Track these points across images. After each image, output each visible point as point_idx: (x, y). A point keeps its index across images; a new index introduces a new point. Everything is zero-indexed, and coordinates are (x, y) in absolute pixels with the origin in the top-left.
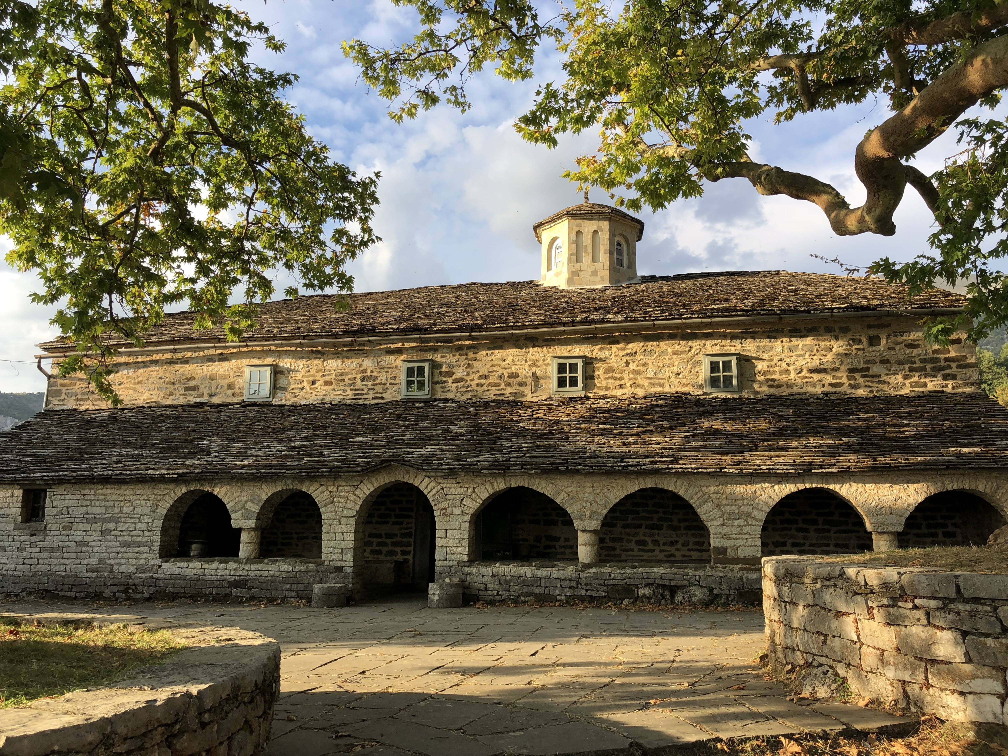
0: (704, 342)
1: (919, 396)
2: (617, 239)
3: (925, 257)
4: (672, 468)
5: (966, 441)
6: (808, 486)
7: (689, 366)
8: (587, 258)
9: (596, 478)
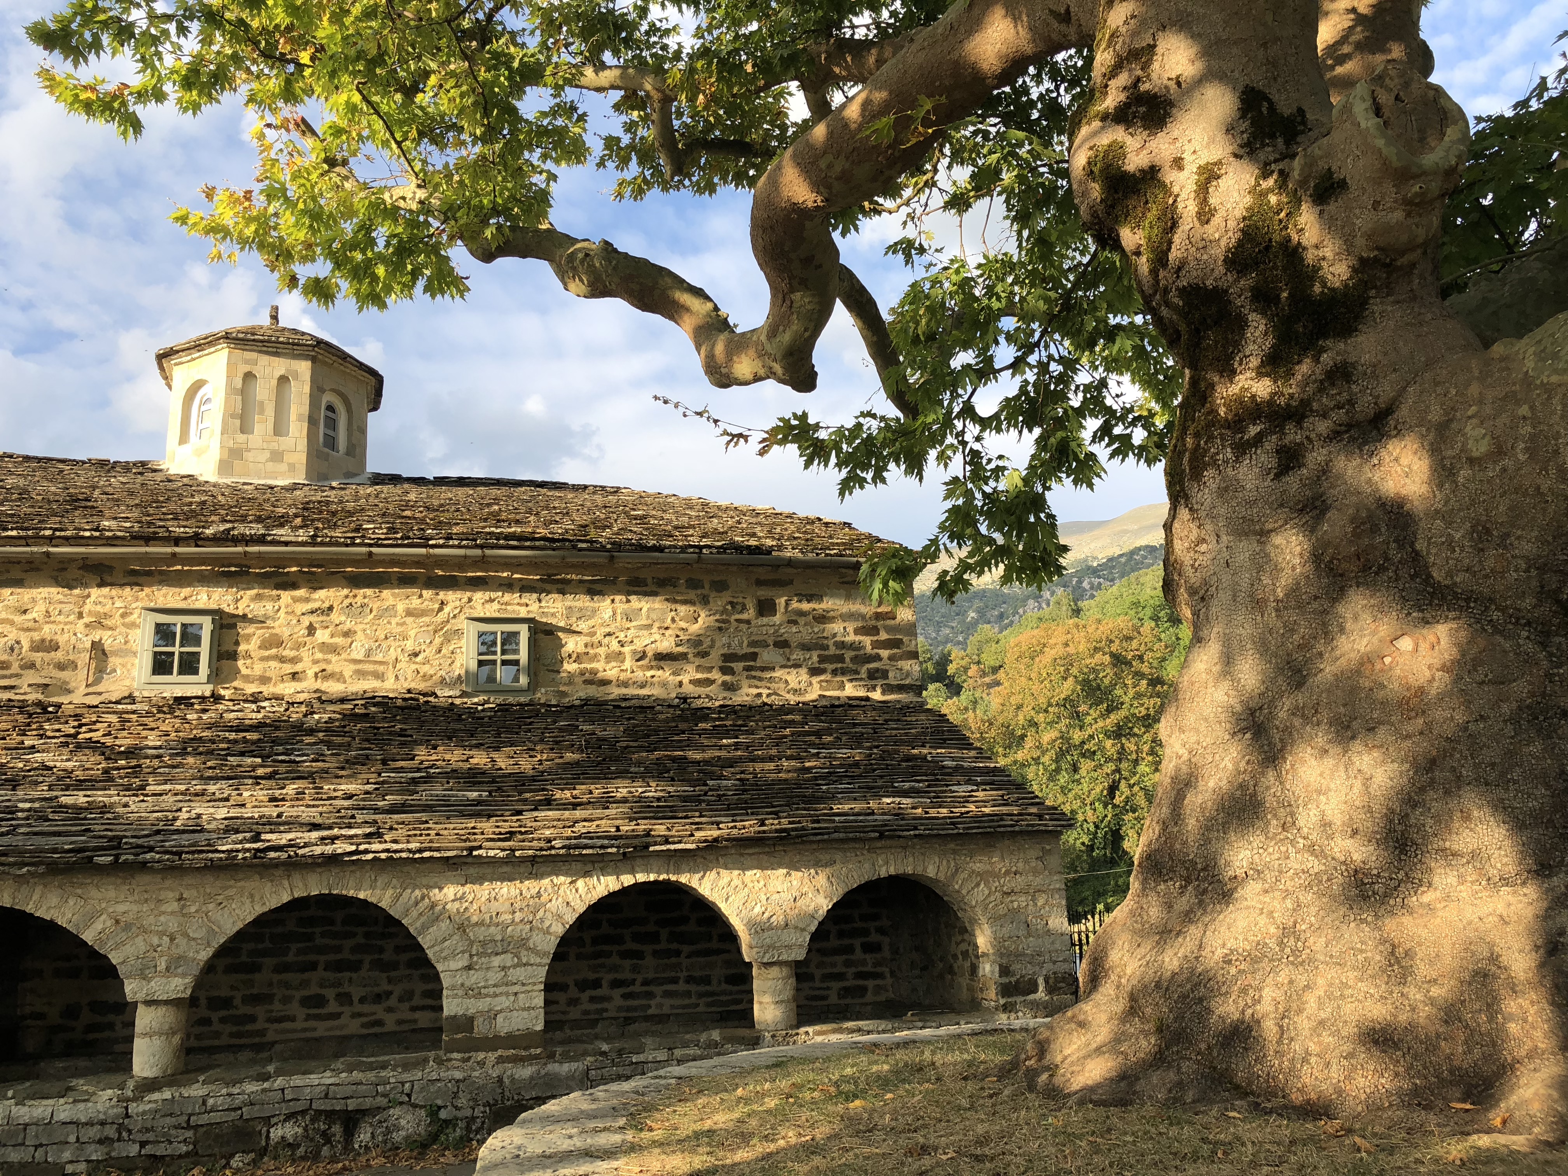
0: (468, 594)
1: (833, 706)
2: (328, 398)
3: (874, 416)
4: (366, 852)
5: (907, 785)
6: (641, 877)
7: (438, 641)
8: (262, 426)
9: (188, 880)
